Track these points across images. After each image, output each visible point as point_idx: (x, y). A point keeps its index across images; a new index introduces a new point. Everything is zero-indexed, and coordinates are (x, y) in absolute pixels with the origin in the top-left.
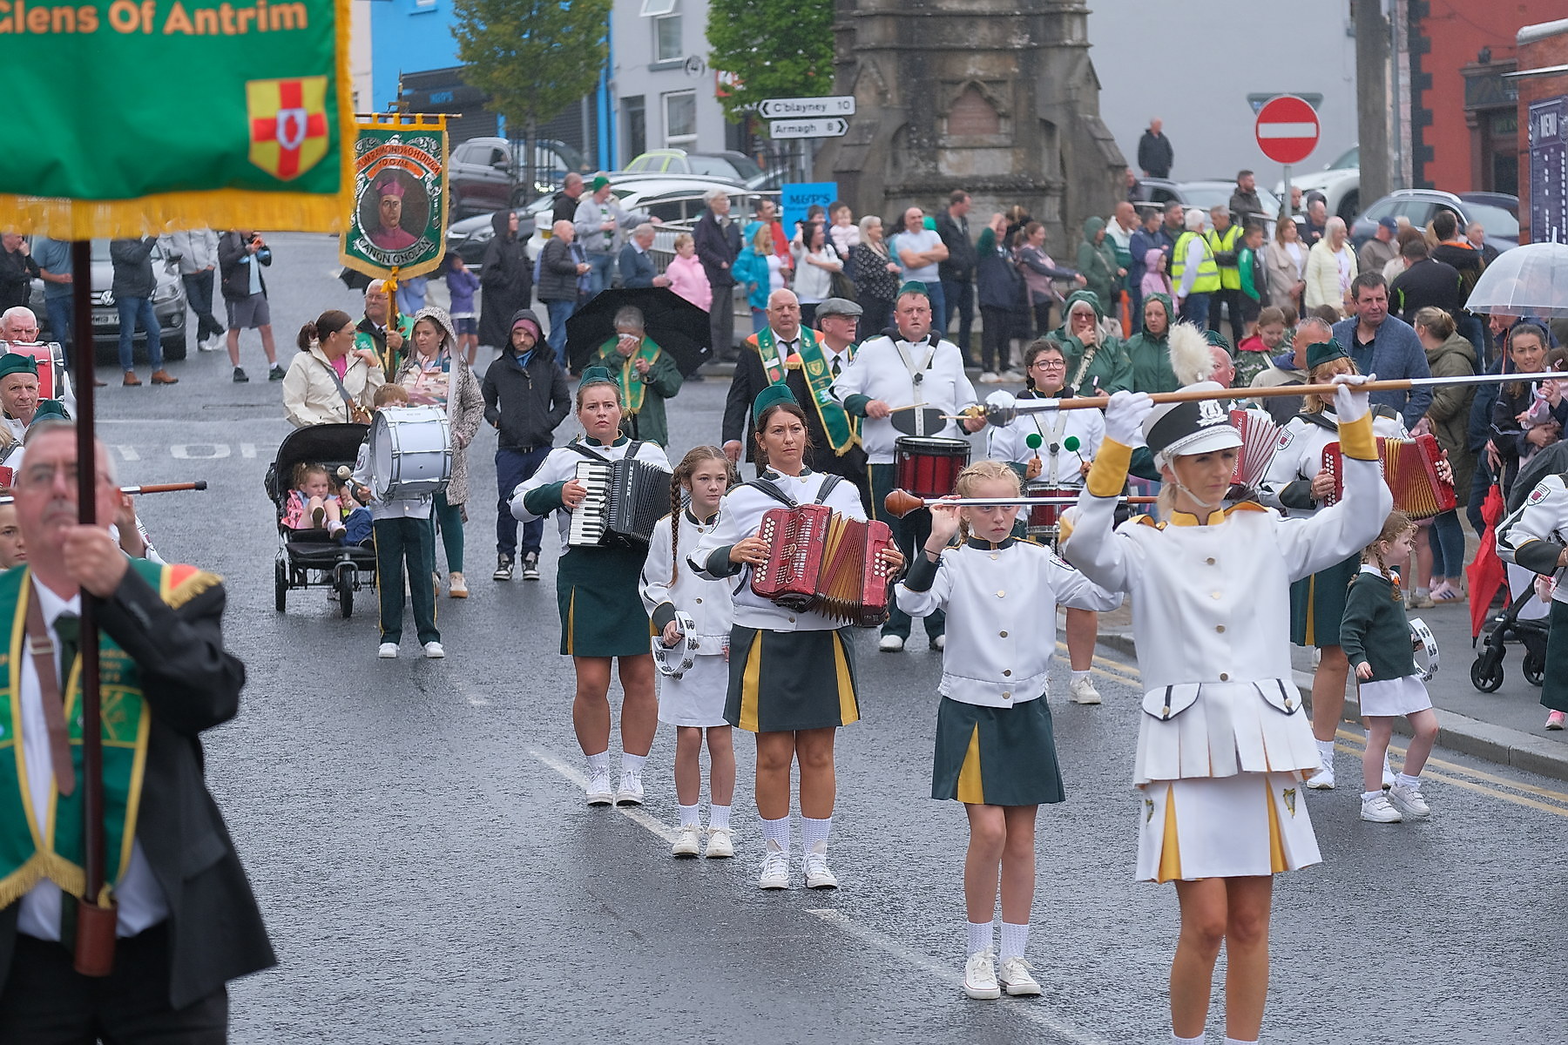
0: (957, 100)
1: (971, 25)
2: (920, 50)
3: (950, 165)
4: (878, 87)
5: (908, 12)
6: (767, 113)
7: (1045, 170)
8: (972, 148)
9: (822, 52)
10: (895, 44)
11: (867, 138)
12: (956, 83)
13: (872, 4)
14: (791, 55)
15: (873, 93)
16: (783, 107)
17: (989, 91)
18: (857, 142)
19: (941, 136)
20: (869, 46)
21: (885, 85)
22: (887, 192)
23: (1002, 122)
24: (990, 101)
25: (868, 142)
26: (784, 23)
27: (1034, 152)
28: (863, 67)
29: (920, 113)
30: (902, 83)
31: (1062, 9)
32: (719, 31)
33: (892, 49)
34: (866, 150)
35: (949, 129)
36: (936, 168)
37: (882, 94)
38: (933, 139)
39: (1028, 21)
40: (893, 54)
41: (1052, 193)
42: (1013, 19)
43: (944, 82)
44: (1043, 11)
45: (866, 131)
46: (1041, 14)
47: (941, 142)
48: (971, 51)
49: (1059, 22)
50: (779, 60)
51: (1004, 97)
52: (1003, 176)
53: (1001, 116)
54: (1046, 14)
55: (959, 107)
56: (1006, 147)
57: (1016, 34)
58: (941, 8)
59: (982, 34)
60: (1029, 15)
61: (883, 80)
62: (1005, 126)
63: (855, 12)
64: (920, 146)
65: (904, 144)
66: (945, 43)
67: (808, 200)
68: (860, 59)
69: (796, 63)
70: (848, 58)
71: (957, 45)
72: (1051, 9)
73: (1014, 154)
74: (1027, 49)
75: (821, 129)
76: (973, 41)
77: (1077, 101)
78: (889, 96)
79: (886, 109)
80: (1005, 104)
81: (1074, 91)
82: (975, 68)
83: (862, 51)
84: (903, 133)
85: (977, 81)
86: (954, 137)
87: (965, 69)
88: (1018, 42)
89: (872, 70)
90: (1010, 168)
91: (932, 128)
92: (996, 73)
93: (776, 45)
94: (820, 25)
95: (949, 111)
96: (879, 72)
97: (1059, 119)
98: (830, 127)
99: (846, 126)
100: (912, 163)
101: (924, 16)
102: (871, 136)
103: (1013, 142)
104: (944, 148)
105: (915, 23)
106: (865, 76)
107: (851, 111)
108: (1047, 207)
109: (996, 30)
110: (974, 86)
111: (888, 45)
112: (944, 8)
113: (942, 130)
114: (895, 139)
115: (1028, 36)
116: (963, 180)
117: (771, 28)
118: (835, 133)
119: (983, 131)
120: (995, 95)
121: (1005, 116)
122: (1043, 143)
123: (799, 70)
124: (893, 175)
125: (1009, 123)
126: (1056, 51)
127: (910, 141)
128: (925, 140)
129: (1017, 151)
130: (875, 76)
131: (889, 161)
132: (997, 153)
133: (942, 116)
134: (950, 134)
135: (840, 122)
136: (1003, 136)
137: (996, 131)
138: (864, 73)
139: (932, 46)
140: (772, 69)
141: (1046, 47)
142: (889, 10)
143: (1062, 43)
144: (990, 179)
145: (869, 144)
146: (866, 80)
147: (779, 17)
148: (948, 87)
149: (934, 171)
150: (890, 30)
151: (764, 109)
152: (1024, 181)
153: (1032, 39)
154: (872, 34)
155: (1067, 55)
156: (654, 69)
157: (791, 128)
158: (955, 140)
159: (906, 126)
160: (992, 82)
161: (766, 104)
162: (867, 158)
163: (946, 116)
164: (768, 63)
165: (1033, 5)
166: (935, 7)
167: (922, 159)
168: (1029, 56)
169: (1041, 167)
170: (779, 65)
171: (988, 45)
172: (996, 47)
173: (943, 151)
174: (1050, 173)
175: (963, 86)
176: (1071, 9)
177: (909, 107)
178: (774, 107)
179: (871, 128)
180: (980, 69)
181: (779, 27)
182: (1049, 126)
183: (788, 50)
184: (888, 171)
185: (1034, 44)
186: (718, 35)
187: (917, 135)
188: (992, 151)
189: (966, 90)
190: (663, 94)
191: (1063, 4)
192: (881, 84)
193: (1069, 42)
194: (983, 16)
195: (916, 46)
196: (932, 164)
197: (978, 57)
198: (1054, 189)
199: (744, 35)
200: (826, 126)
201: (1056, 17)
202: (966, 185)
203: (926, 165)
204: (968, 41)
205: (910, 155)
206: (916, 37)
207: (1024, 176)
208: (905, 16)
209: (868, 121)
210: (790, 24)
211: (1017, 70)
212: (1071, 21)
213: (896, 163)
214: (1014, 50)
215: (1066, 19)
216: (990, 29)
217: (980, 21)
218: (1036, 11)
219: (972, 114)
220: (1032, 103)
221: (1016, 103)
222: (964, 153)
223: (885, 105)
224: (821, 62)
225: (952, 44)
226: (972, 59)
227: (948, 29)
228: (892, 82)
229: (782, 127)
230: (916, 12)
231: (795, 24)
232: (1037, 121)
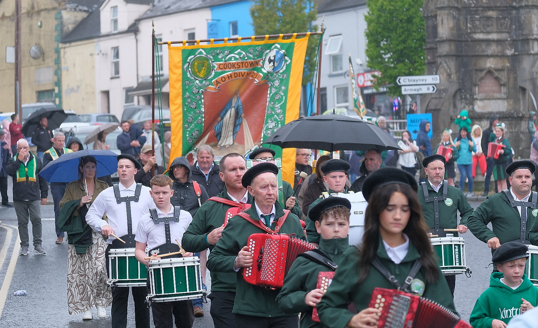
0: (482, 78)
1: (488, 45)
2: (466, 56)
3: (479, 107)
4: (447, 72)
5: (460, 39)
6: (400, 83)
7: (522, 109)
8: (489, 99)
9: (417, 60)
10: (454, 53)
11: (443, 95)
12: (481, 70)
13: (444, 36)
14: (403, 62)
15: (445, 75)
16: (407, 81)
17: (496, 74)
18: (438, 96)
19: (475, 94)
20: (443, 54)
21: (451, 71)
22: (451, 119)
23: (502, 88)
24: (497, 78)
25: (443, 96)
26: (400, 47)
27: (517, 101)
28: (440, 63)
29: (466, 84)
30: (458, 71)
31: (529, 38)
32: (371, 51)
33: (453, 55)
34: (442, 100)
35: (478, 91)
36: (473, 108)
37: (449, 75)
38: (472, 95)
39: (514, 43)
40: (454, 58)
41: (525, 119)
42: (507, 42)
43: (476, 70)
44: (520, 38)
45: (442, 92)
46: (519, 40)
47: (475, 97)
48: (488, 56)
49: (528, 44)
50: (397, 63)
51: (503, 76)
52: (503, 112)
53: (501, 85)
54: (522, 40)
55: (483, 81)
56: (504, 99)
57: (508, 49)
58: (475, 38)
59: (493, 49)
60: (514, 41)
61: (450, 69)
62: (504, 89)
63: (437, 40)
64: (466, 98)
65: (458, 97)
66: (477, 53)
67: (419, 121)
68: (439, 60)
69: (405, 65)
70: (432, 61)
71: (482, 54)
72: (524, 37)
73: (508, 102)
74: (513, 56)
75: (424, 90)
76: (490, 52)
77: (536, 78)
78: (452, 76)
79: (451, 82)
80: (504, 80)
81: (535, 75)
82: (490, 64)
83: (440, 56)
84: (458, 93)
85: (491, 69)
86: (481, 95)
87: (486, 64)
88: (510, 52)
89: (445, 65)
90: (506, 108)
91: (471, 90)
92: (500, 66)
93: (396, 57)
94: (416, 48)
95: (479, 83)
96: (447, 65)
97: (528, 86)
98: (428, 89)
99: (436, 89)
100: (462, 106)
101: (467, 41)
102: (444, 94)
103: (507, 97)
104: (477, 99)
105: (463, 44)
106: (441, 68)
107: (438, 82)
108: (522, 126)
109: (499, 47)
110: (490, 72)
111: (452, 54)
112: (476, 38)
113: (476, 91)
114: (455, 96)
115: (513, 50)
116: (485, 114)
117: (394, 50)
118: (431, 91)
119: (494, 92)
120: (500, 76)
121: (504, 85)
122: (521, 97)
123: (406, 68)
124: (454, 112)
125: (505, 88)
126: (527, 56)
127: (461, 96)
128: (468, 96)
129: (509, 100)
130: (446, 67)
131: (452, 106)
132: (500, 102)
133: (475, 85)
134: (479, 92)
135: (433, 87)
136: (503, 95)
137: (500, 92)
138: (441, 66)
139: (471, 54)
140: (395, 68)
141: (522, 55)
142: (452, 38)
143: (529, 52)
144: (497, 113)
145: (443, 98)
146: (442, 70)
147: (398, 45)
148: (478, 73)
149: (472, 110)
150: (452, 47)
151: (399, 81)
152: (513, 114)
153: (515, 51)
154: (444, 49)
155: (531, 58)
156: (331, 76)
157: (411, 90)
158: (481, 96)
159: (459, 90)
160: (498, 70)
161: (400, 79)
162: (443, 104)
163: (478, 85)
164: (393, 65)
165: (516, 37)
166: (472, 37)
167: (467, 104)
168: (515, 59)
169: (520, 108)
170: (398, 66)
171: (496, 54)
172: (500, 54)
173: (476, 101)
174: (524, 110)
175: (485, 72)
176: (533, 38)
177: (461, 81)
178: (403, 80)
179: (445, 90)
180: (492, 64)
181: (398, 50)
182: (523, 90)
183: (402, 59)
184: (451, 110)
185: (517, 53)
186: (371, 53)
187: (464, 94)
188: (498, 101)
189: (486, 74)
190: (334, 87)
191: (529, 36)
192: (448, 71)
193: (532, 52)
194: (493, 41)
195: (464, 54)
196: (471, 107)
197: (492, 59)
198: (526, 118)
199: (383, 54)
200: (427, 89)
201: (526, 41)
202: (486, 116)
203: (469, 107)
204: (487, 52)
205: (461, 103)
206: (464, 50)
207: (512, 112)
208: (459, 41)
209: (443, 88)
210: (403, 48)
211: (509, 65)
212: (533, 43)
213: (455, 106)
214: (508, 56)
215: (531, 42)
216: (497, 46)
217: (492, 43)
218: (518, 39)
219: (489, 84)
220: (515, 79)
221: (509, 79)
222: (486, 101)
223: (450, 80)
224: (416, 65)
225: (480, 54)
226: (489, 60)
227: (478, 47)
228: (453, 70)
229: (407, 89)
230: (463, 39)
231: (405, 48)
232: (518, 87)
